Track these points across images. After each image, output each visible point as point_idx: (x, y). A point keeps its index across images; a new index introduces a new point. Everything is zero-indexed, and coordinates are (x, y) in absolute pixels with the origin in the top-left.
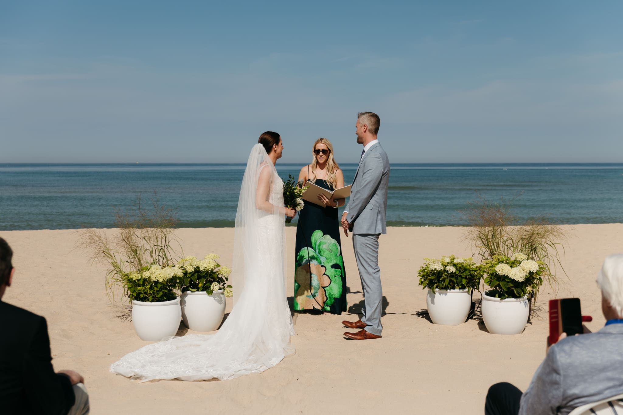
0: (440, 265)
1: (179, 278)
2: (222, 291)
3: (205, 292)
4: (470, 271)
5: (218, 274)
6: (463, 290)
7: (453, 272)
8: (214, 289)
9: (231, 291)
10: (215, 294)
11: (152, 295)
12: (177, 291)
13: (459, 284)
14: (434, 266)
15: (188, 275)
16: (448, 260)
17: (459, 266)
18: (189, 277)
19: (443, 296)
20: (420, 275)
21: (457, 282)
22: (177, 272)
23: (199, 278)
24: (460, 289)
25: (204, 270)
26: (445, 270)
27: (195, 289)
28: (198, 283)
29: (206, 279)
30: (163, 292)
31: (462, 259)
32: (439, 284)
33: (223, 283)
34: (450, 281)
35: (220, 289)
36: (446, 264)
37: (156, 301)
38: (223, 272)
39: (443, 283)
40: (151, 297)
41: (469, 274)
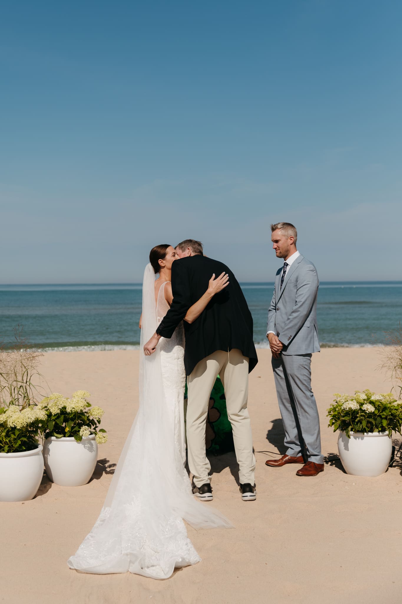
0: (355, 403)
1: (41, 421)
2: (93, 435)
3: (73, 438)
4: (391, 410)
5: (89, 416)
6: (383, 433)
7: (371, 411)
8: (84, 434)
9: (104, 436)
10: (85, 440)
11: (8, 444)
12: (40, 438)
13: (379, 426)
14: (348, 404)
15: (53, 418)
16: (363, 397)
17: (378, 403)
18: (53, 419)
19: (359, 441)
20: (331, 415)
21: (375, 423)
22: (39, 414)
23: (66, 420)
24: (379, 432)
25: (71, 411)
26: (361, 409)
27: (61, 434)
28: (64, 426)
29: (74, 422)
30: (22, 441)
31: (381, 396)
32: (355, 426)
33: (95, 426)
34: (368, 422)
35: (91, 434)
36: (362, 402)
37: (13, 452)
38: (94, 414)
39: (359, 424)
40: (7, 446)
41: (390, 413)
